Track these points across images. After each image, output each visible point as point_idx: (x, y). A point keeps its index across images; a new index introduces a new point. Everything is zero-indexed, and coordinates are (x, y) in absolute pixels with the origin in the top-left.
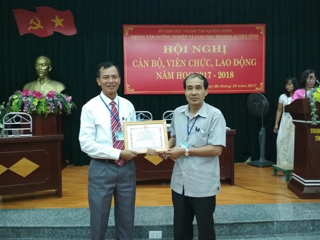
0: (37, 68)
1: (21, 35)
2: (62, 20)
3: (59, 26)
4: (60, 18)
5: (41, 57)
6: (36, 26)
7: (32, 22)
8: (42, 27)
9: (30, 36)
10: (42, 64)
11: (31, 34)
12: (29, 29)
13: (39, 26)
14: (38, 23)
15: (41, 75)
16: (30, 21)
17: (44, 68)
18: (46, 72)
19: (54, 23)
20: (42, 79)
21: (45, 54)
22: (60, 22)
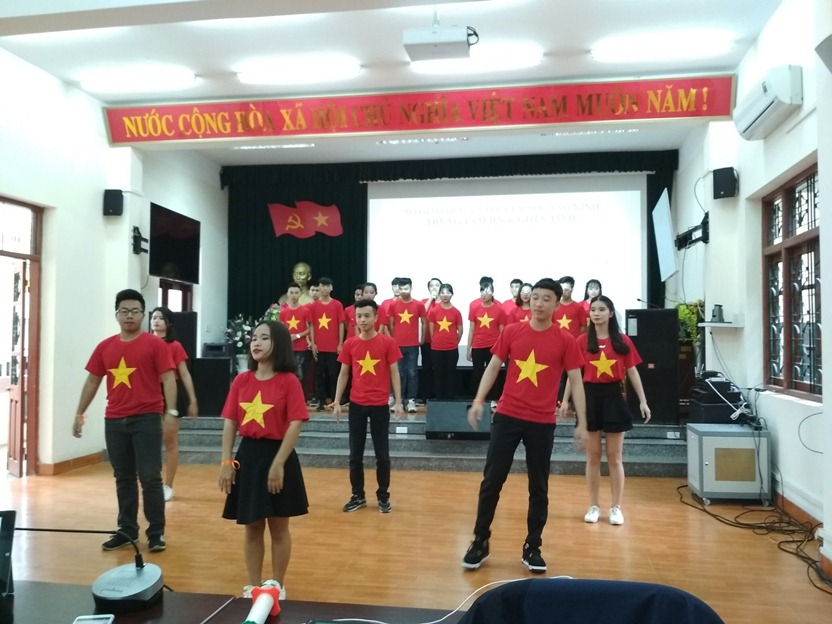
0: (295, 278)
1: (278, 235)
2: (326, 218)
3: (322, 225)
4: (324, 215)
5: (300, 264)
6: (294, 225)
7: (290, 220)
8: (302, 227)
9: (288, 237)
10: (300, 273)
12: (287, 228)
13: (298, 225)
14: (296, 220)
16: (288, 218)
17: (303, 277)
18: (305, 282)
19: (317, 222)
21: (305, 261)
22: (324, 220)
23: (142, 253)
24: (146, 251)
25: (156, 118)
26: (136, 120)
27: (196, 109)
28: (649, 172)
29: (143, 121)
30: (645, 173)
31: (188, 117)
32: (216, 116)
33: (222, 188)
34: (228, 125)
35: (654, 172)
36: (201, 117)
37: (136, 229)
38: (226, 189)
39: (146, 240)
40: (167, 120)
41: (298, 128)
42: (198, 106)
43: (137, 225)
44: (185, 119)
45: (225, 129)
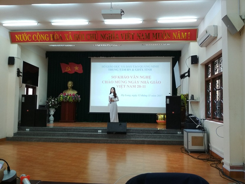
0: (68, 85)
1: (63, 73)
2: (78, 68)
3: (77, 70)
4: (77, 67)
5: (70, 81)
6: (68, 69)
8: (71, 70)
9: (66, 73)
10: (70, 84)
11: (67, 73)
12: (66, 71)
15: (69, 88)
16: (66, 68)
17: (70, 85)
18: (71, 87)
19: (75, 69)
20: (70, 89)
22: (77, 69)
23: (20, 77)
24: (21, 76)
25: (26, 35)
26: (19, 36)
27: (38, 33)
28: (173, 57)
29: (21, 36)
30: (172, 57)
31: (35, 35)
32: (44, 35)
33: (46, 58)
34: (48, 38)
35: (174, 57)
36: (39, 36)
37: (18, 69)
38: (47, 58)
39: (21, 73)
40: (29, 36)
41: (69, 40)
42: (39, 32)
43: (19, 68)
44: (34, 36)
45: (47, 39)
